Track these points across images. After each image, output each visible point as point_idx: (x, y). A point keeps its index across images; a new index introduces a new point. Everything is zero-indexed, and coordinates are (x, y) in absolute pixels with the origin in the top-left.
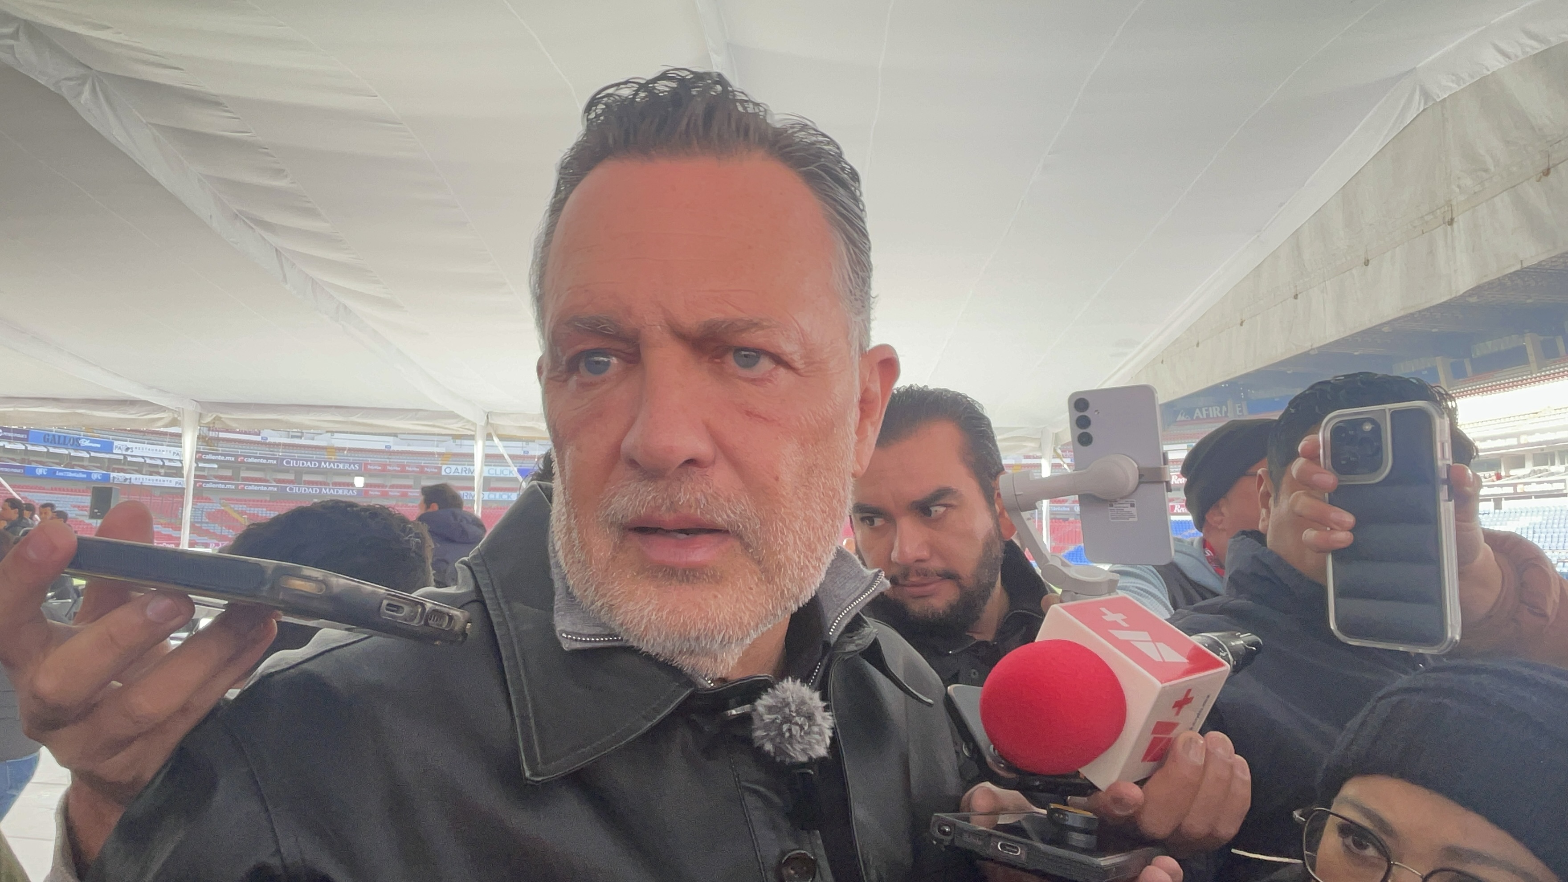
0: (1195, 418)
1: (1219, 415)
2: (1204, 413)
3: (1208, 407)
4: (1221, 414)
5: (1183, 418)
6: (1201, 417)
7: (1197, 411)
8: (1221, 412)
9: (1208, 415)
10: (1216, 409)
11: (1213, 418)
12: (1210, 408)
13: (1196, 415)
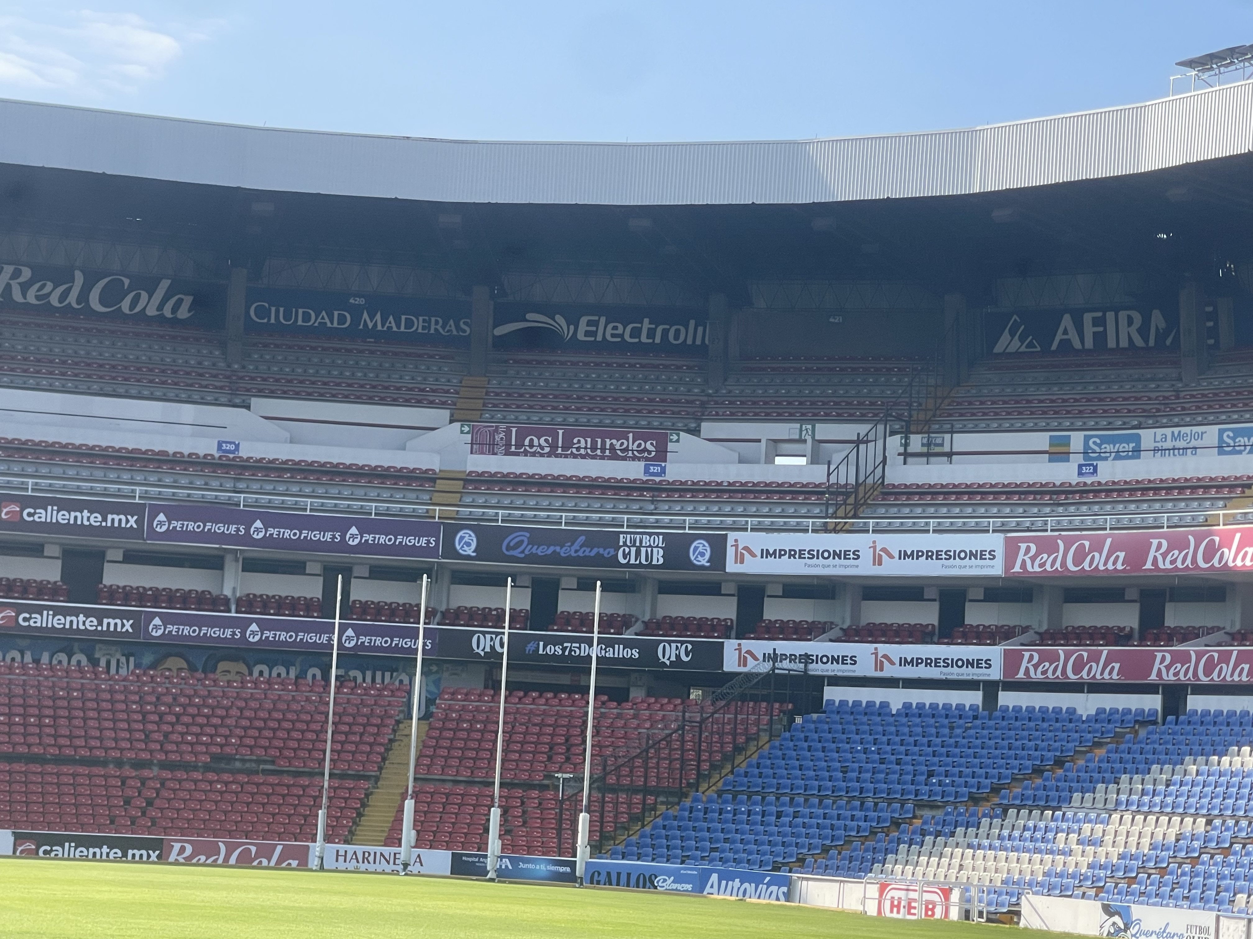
0: (1054, 347)
1: (1139, 341)
2: (1089, 330)
3: (1105, 310)
4: (1146, 340)
5: (1016, 345)
6: (1077, 344)
7: (1067, 321)
8: (1143, 331)
9: (1100, 338)
10: (1130, 321)
11: (1118, 349)
12: (1110, 315)
13: (1059, 336)
